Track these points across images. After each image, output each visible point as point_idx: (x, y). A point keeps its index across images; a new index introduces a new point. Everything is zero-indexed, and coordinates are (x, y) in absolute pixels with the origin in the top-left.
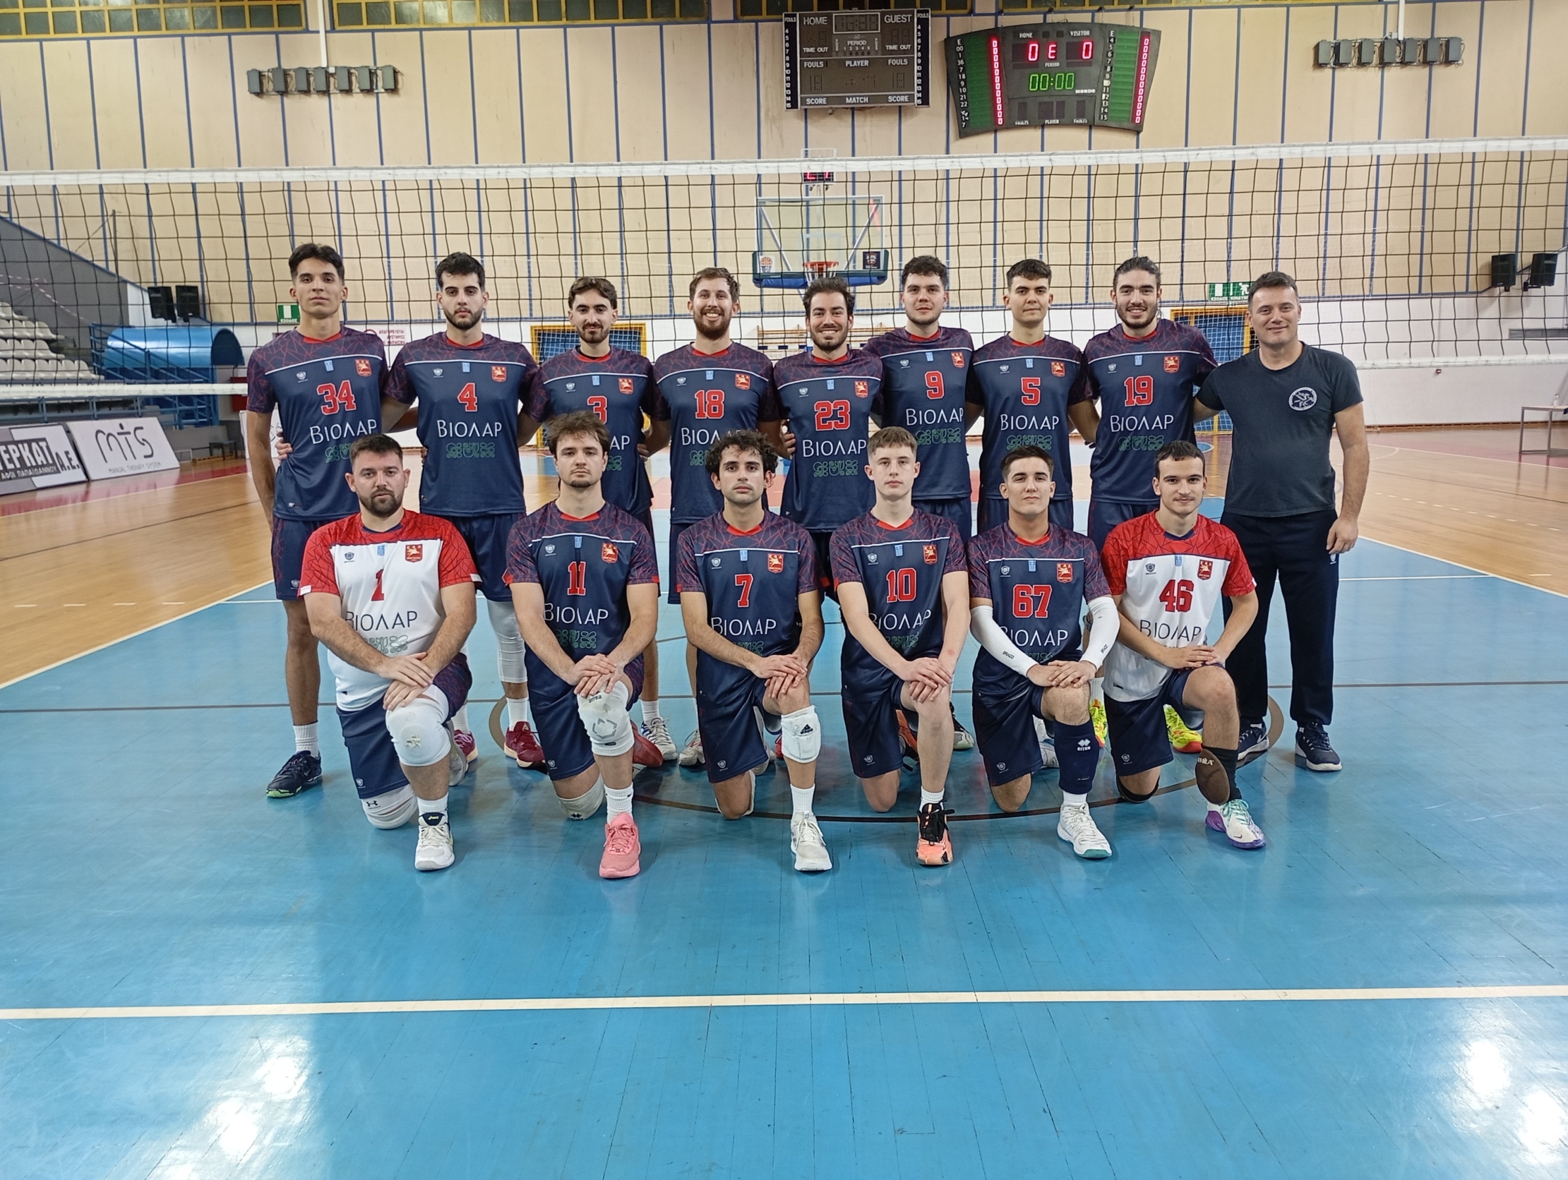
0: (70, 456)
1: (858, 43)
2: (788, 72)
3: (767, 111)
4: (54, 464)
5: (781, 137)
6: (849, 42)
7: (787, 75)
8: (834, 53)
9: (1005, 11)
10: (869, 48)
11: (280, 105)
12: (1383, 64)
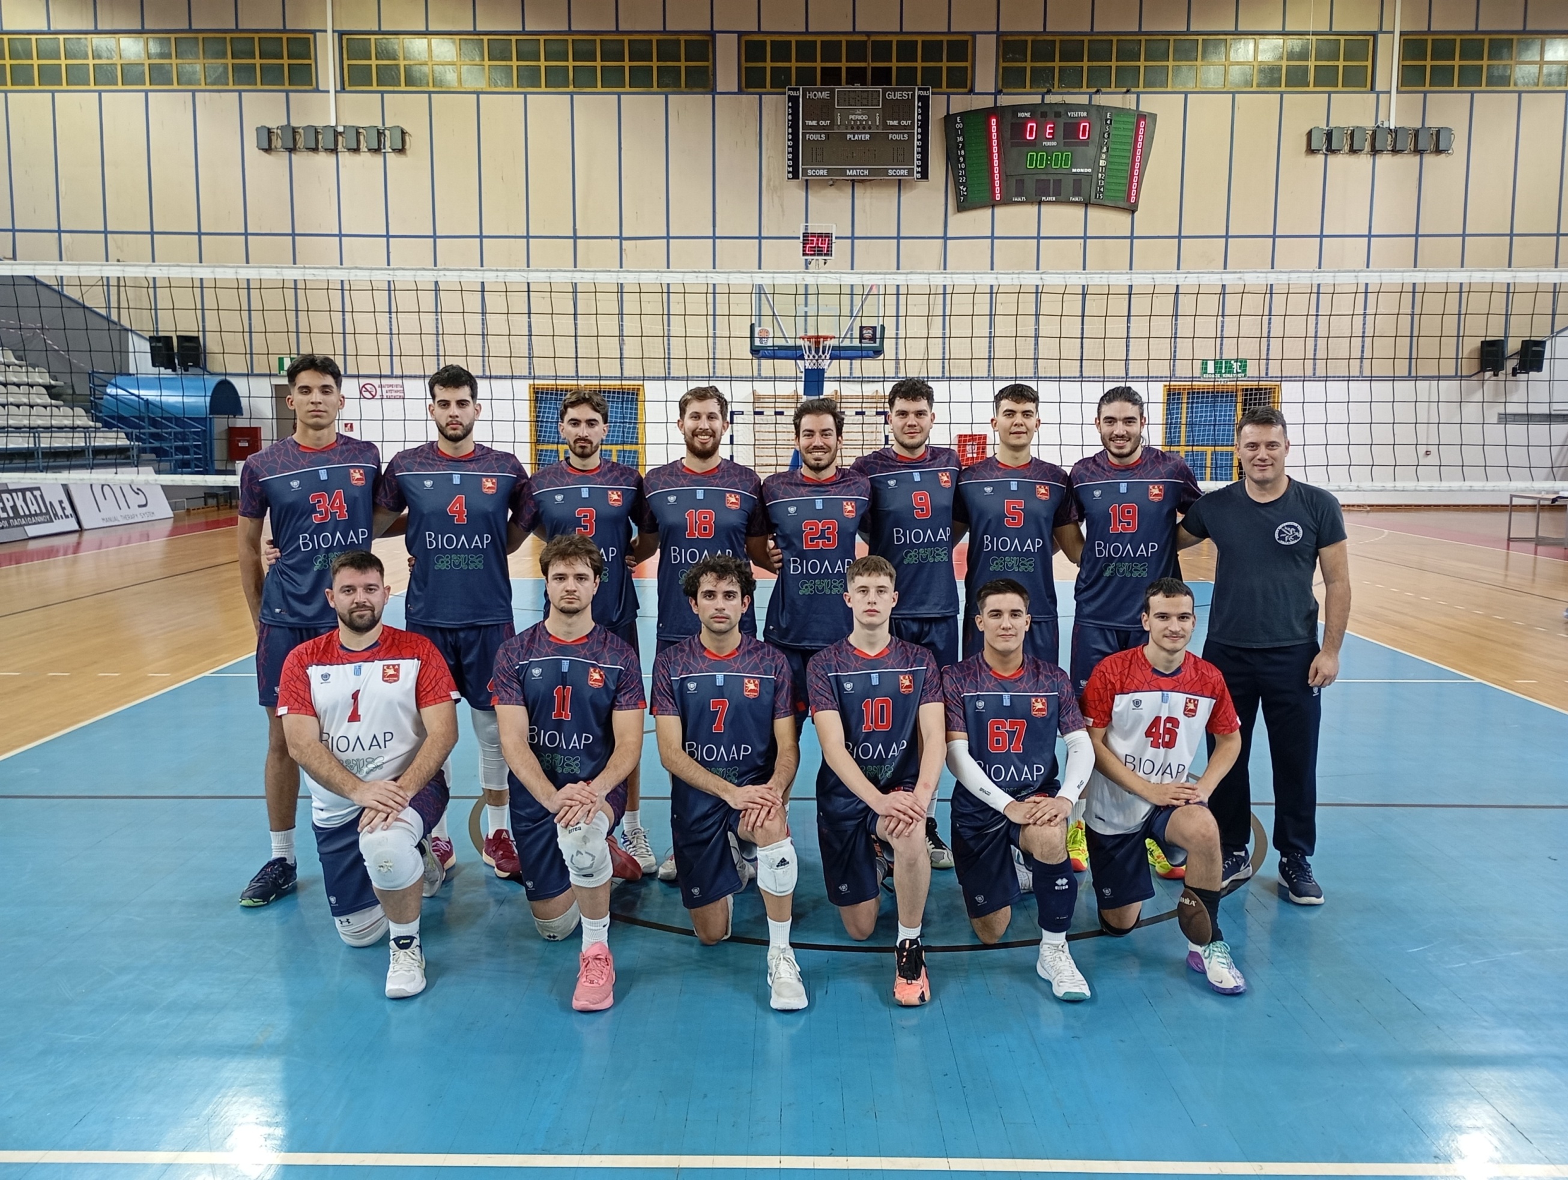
0: (63, 505)
1: (860, 117)
2: (791, 143)
3: (769, 180)
4: (48, 512)
5: (782, 206)
6: (851, 117)
7: (789, 147)
8: (835, 127)
9: (1005, 91)
10: (870, 123)
11: (288, 162)
12: (1375, 151)
